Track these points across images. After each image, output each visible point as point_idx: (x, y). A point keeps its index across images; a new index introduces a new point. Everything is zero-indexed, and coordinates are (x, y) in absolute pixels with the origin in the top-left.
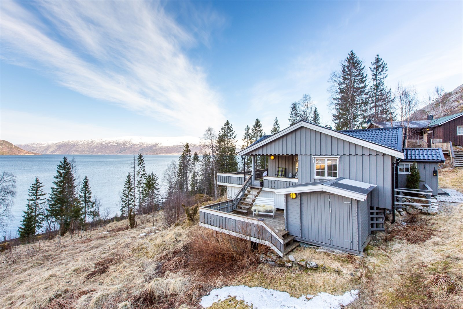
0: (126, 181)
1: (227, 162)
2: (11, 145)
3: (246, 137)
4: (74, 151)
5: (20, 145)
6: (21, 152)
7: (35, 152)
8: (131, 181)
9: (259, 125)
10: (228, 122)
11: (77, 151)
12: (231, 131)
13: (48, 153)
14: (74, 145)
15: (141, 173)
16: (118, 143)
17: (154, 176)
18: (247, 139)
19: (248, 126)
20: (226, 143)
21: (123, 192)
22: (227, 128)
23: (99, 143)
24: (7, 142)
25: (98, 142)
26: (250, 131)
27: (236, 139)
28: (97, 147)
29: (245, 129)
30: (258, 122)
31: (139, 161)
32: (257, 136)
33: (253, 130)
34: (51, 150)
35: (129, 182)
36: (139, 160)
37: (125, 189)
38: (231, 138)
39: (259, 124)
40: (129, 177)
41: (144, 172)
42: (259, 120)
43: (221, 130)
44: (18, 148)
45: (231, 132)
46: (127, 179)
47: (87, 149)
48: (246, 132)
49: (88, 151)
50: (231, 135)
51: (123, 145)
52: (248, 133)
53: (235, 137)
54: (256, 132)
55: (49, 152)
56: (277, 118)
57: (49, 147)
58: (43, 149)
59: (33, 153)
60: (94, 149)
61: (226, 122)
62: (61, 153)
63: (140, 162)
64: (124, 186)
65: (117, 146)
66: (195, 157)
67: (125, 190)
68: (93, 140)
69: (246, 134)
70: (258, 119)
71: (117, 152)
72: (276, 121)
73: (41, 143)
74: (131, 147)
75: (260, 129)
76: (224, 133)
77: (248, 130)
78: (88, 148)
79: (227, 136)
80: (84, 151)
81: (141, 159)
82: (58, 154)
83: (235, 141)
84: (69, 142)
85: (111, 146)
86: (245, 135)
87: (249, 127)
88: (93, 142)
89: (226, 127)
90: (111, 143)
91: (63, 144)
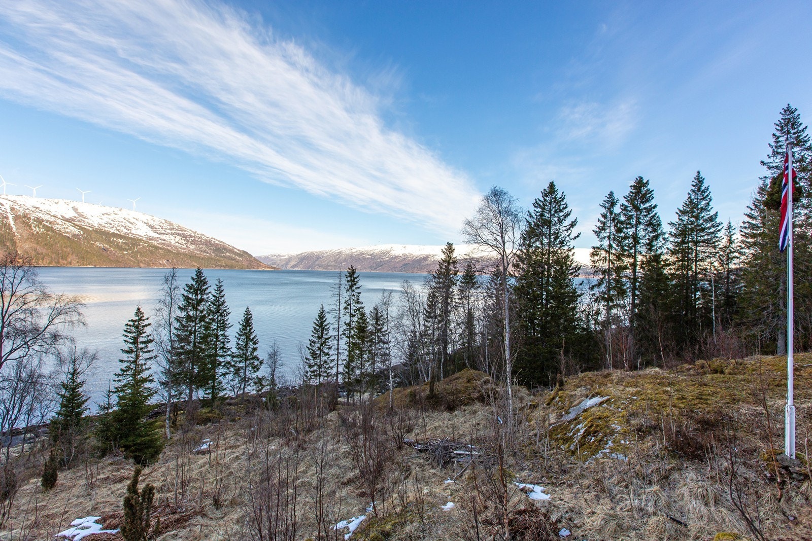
0: (316, 322)
1: (547, 291)
2: (250, 256)
3: (604, 223)
4: (318, 265)
5: (260, 257)
6: (260, 266)
7: (275, 266)
8: (325, 323)
9: (645, 194)
10: (552, 186)
11: (322, 266)
12: (561, 211)
13: (289, 268)
14: (318, 258)
15: (353, 308)
16: (372, 254)
17: (380, 315)
18: (608, 231)
19: (611, 195)
20: (546, 241)
21: (310, 344)
22: (550, 203)
23: (347, 255)
24: (246, 253)
25: (347, 252)
26: (617, 209)
27: (574, 232)
28: (345, 260)
29: (602, 202)
30: (640, 185)
31: (348, 281)
32: (638, 223)
33: (625, 208)
34: (292, 263)
35: (321, 325)
36: (349, 279)
37: (314, 339)
38: (562, 228)
39: (644, 190)
40: (322, 316)
41: (358, 306)
42: (645, 181)
43: (532, 209)
44: (258, 261)
45: (561, 214)
46: (318, 318)
47: (333, 263)
48: (604, 211)
49: (335, 266)
50: (560, 221)
51: (380, 257)
52: (611, 213)
53: (573, 225)
54: (633, 213)
55: (289, 266)
56: (702, 175)
57: (289, 259)
58: (283, 263)
59: (273, 268)
60: (341, 263)
61: (546, 186)
62: (303, 268)
63: (350, 283)
64: (312, 334)
65: (371, 258)
66: (467, 275)
67: (314, 342)
68: (341, 250)
69: (604, 216)
70: (641, 178)
71: (371, 268)
72: (699, 181)
73: (283, 254)
74: (390, 261)
75: (647, 205)
76: (542, 215)
77: (613, 204)
78: (334, 261)
79: (548, 223)
80: (329, 266)
81: (352, 276)
82: (299, 269)
83: (572, 236)
84: (312, 253)
85: (364, 258)
86: (602, 219)
87: (615, 196)
88: (340, 252)
89: (548, 199)
90: (363, 254)
91: (305, 256)
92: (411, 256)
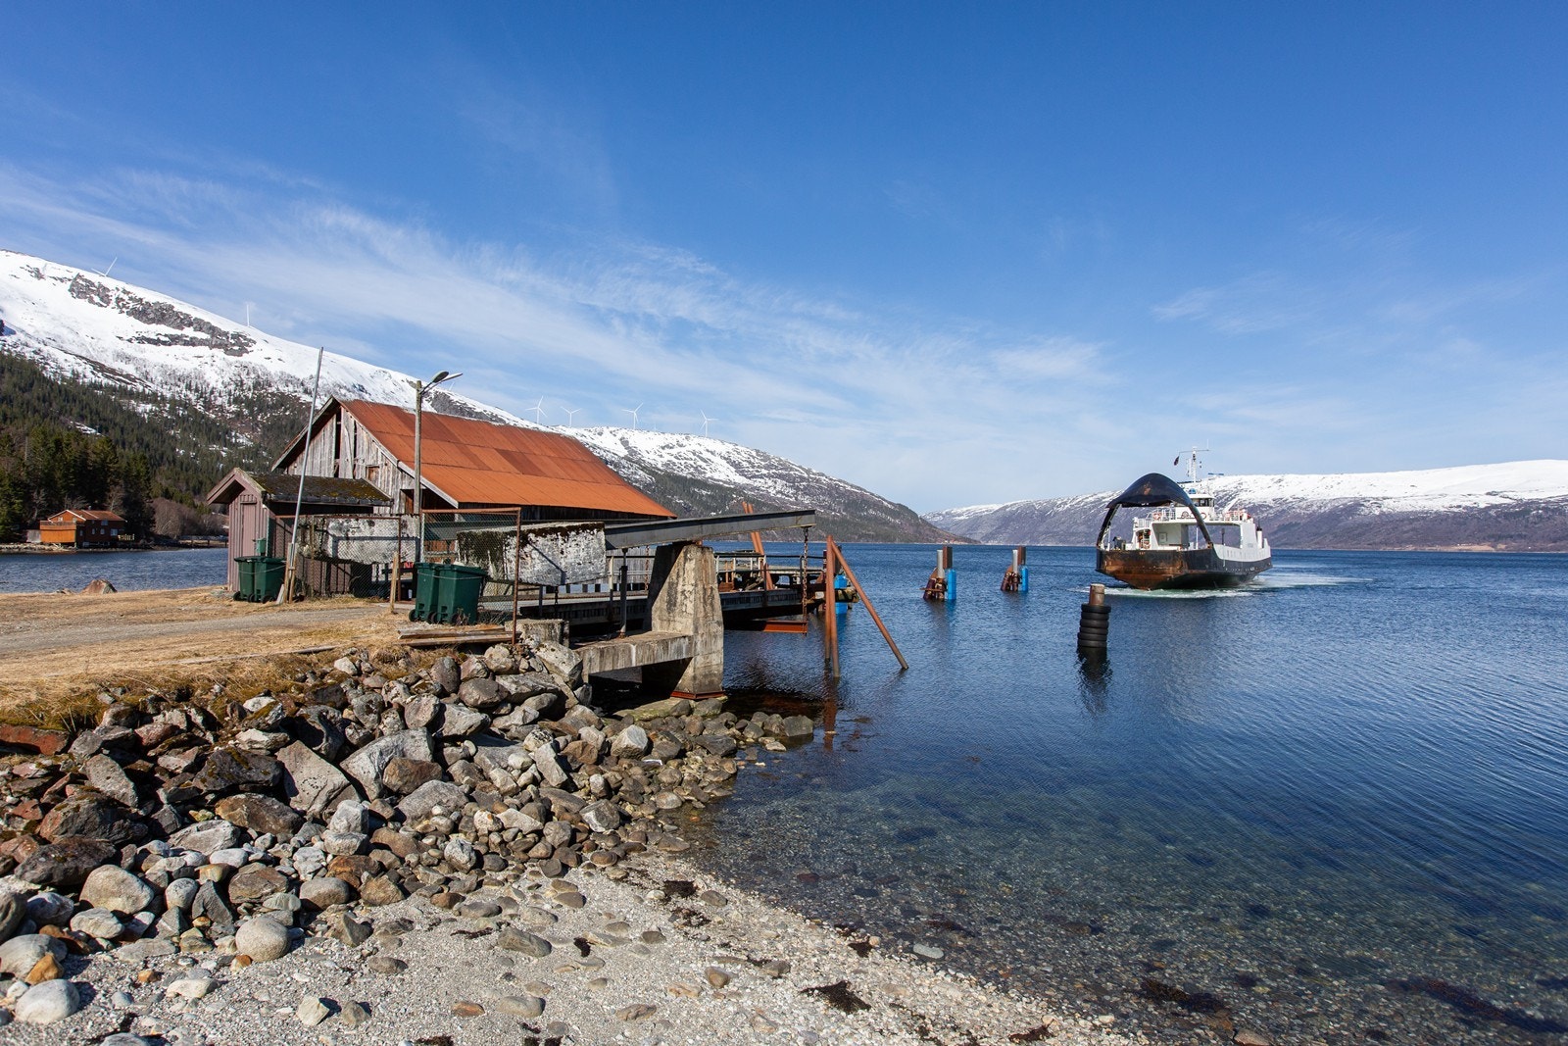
92: (1303, 504)
